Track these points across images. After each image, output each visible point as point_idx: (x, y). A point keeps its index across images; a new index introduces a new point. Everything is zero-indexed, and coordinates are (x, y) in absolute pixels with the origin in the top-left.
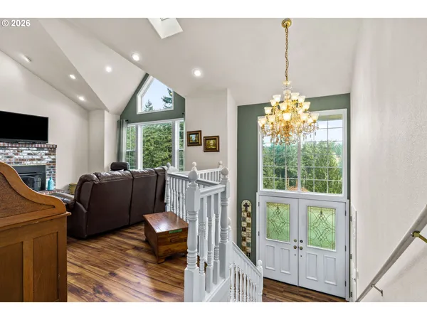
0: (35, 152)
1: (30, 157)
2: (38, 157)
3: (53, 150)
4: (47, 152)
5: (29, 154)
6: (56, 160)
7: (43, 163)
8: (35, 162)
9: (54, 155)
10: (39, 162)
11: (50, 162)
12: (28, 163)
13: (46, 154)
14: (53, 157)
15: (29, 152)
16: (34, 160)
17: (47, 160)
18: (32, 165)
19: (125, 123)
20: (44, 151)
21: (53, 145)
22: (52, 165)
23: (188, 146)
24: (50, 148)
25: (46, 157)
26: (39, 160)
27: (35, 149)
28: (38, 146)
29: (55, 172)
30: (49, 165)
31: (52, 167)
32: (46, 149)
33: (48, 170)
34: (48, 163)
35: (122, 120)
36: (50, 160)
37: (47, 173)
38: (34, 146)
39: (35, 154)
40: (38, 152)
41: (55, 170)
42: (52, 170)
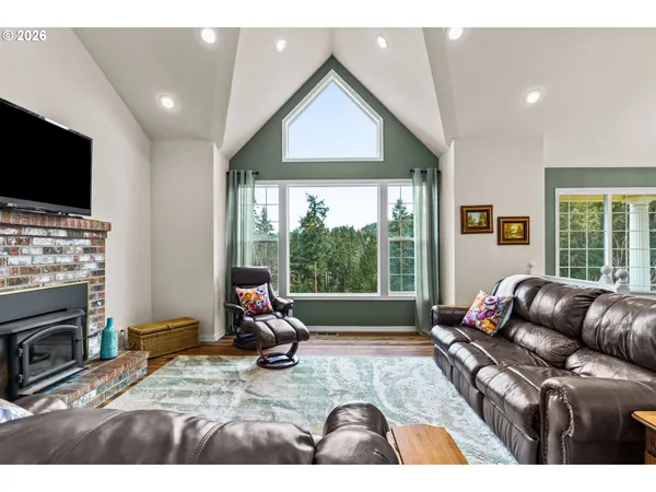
0: (62, 243)
1: (50, 260)
2: (68, 260)
3: (100, 233)
4: (87, 243)
5: (46, 250)
6: (107, 269)
7: (81, 275)
8: (60, 276)
9: (102, 251)
10: (70, 275)
11: (95, 273)
12: (44, 281)
13: (86, 250)
14: (99, 258)
15: (48, 242)
16: (56, 269)
17: (88, 266)
18: (54, 285)
19: (251, 178)
20: (82, 241)
21: (103, 224)
22: (98, 284)
23: (463, 233)
24: (97, 232)
25: (85, 258)
26: (71, 268)
27: (63, 233)
28: (73, 223)
29: (103, 302)
30: (92, 281)
31: (99, 288)
32: (87, 234)
33: (92, 297)
34: (90, 277)
35: (242, 172)
36: (93, 267)
37: (90, 308)
38: (62, 225)
39: (61, 251)
40: (68, 242)
41: (102, 295)
42: (97, 299)
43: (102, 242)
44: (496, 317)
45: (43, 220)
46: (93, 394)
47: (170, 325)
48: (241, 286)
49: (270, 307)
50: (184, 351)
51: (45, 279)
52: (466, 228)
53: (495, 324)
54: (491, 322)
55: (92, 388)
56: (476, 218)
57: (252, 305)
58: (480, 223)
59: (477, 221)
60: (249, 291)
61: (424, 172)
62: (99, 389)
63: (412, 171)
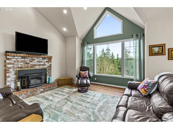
0: (41, 60)
1: (39, 63)
2: (43, 63)
3: (50, 59)
4: (47, 60)
5: (38, 62)
6: (52, 65)
7: (46, 67)
8: (41, 66)
9: (51, 62)
10: (43, 66)
11: (49, 66)
12: (37, 67)
13: (47, 62)
14: (50, 63)
15: (38, 60)
16: (40, 65)
17: (47, 65)
18: (39, 68)
19: (86, 44)
20: (46, 60)
21: (50, 56)
22: (50, 68)
23: (150, 55)
24: (49, 58)
25: (47, 63)
26: (43, 65)
27: (41, 58)
28: (43, 56)
29: (51, 72)
30: (48, 68)
31: (50, 69)
32: (47, 59)
33: (48, 71)
34: (48, 67)
35: (84, 43)
36: (48, 65)
37: (48, 73)
38: (40, 57)
39: (41, 62)
40: (43, 60)
41: (51, 71)
42: (50, 71)
43: (51, 60)
44: (147, 89)
45: (36, 56)
46: (42, 90)
47: (65, 78)
48: (82, 71)
49: (88, 77)
50: (68, 85)
51: (38, 67)
52: (152, 54)
53: (146, 92)
54: (145, 90)
55: (41, 89)
56: (156, 49)
57: (83, 76)
58: (158, 51)
59: (157, 51)
60: (83, 72)
61: (137, 35)
62: (43, 89)
63: (133, 35)
